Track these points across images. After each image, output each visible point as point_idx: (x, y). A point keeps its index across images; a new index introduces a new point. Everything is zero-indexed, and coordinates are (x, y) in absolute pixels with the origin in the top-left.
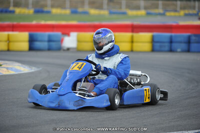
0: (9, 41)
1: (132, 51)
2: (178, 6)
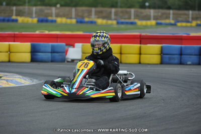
0: (10, 51)
1: (140, 63)
2: (190, 16)
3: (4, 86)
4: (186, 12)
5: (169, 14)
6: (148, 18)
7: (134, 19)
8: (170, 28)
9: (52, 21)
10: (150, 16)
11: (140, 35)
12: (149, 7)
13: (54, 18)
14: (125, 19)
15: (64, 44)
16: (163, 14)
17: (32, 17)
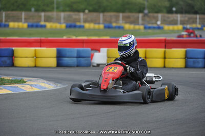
0: (36, 57)
1: (165, 67)
3: (28, 90)
5: (196, 18)
6: (174, 23)
7: (162, 23)
9: (80, 27)
10: (177, 20)
11: (165, 40)
12: (176, 12)
13: (82, 24)
14: (152, 24)
15: (90, 49)
16: (189, 19)
17: (60, 23)
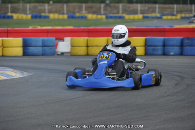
0: (3, 46)
2: (175, 10)
4: (171, 6)
5: (156, 8)
6: (135, 12)
7: (122, 13)
8: (156, 21)
9: (45, 17)
10: (137, 10)
12: (137, 2)
13: (47, 14)
14: (114, 13)
15: (54, 38)
16: (149, 8)
17: (26, 14)
